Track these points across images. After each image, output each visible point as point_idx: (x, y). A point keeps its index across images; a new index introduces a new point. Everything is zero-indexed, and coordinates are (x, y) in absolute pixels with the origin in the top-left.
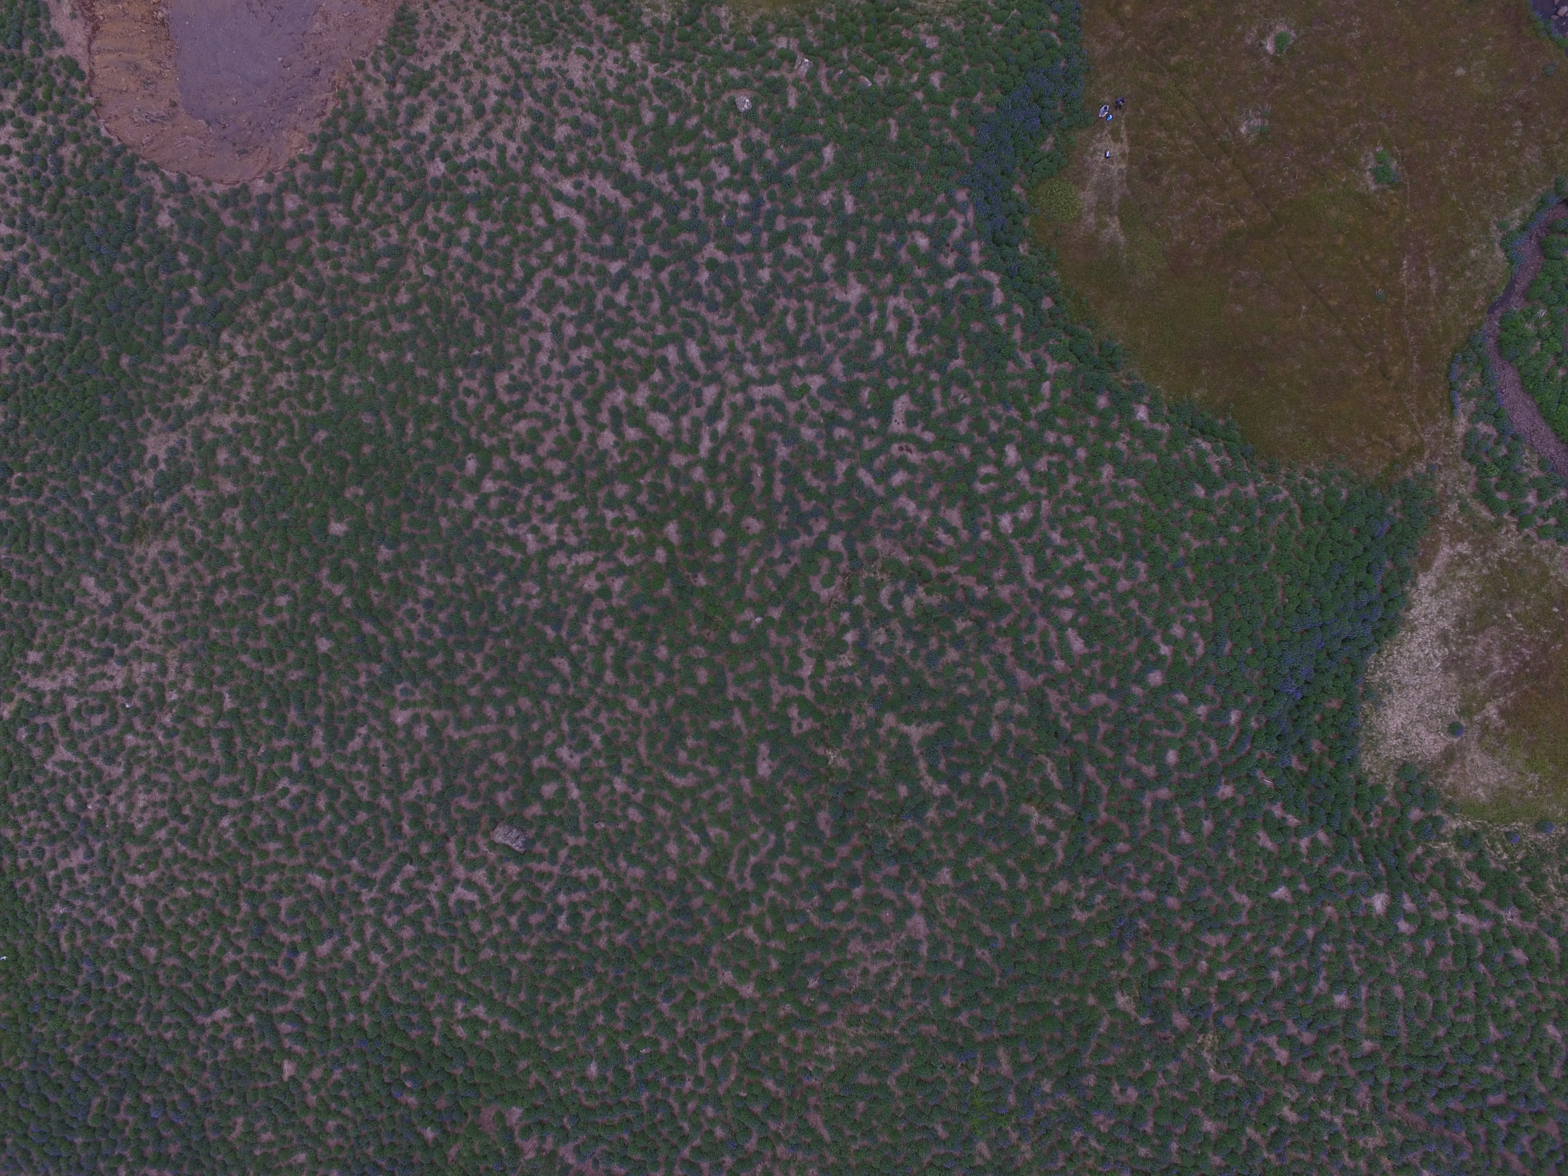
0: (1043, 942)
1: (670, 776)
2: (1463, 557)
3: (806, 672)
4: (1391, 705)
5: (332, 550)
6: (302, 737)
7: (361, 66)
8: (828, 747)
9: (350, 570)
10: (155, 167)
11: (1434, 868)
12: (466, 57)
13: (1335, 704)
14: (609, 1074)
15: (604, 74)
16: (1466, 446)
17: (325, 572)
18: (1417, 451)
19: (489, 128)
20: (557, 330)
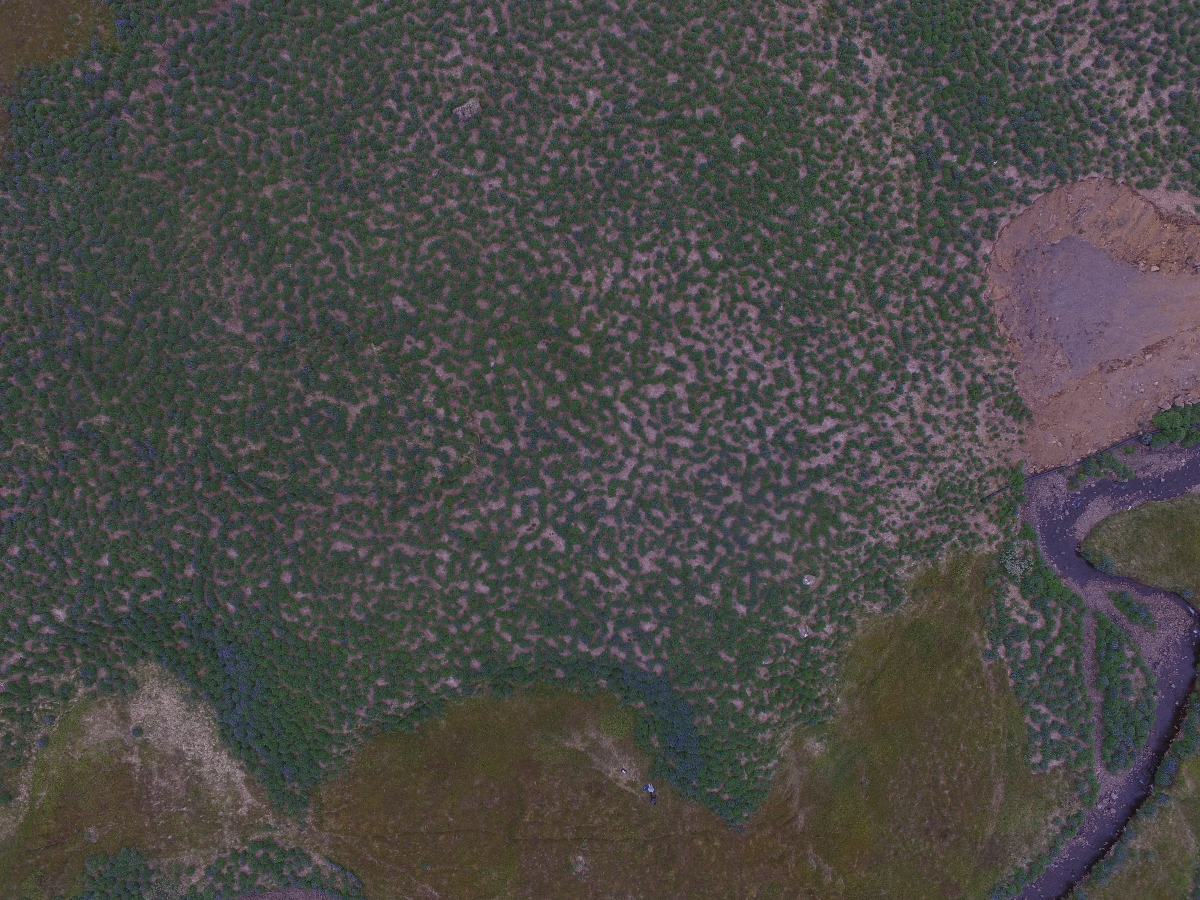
0: (172, 397)
1: (434, 239)
2: (238, 807)
3: (440, 371)
4: (178, 705)
5: (727, 128)
6: (625, 21)
7: (1011, 366)
8: (384, 350)
9: (707, 130)
10: (1047, 191)
11: (62, 661)
12: (968, 434)
13: (202, 672)
14: (275, 65)
15: (891, 508)
16: (303, 854)
17: (716, 112)
18: (320, 824)
19: (913, 416)
20: (757, 367)
